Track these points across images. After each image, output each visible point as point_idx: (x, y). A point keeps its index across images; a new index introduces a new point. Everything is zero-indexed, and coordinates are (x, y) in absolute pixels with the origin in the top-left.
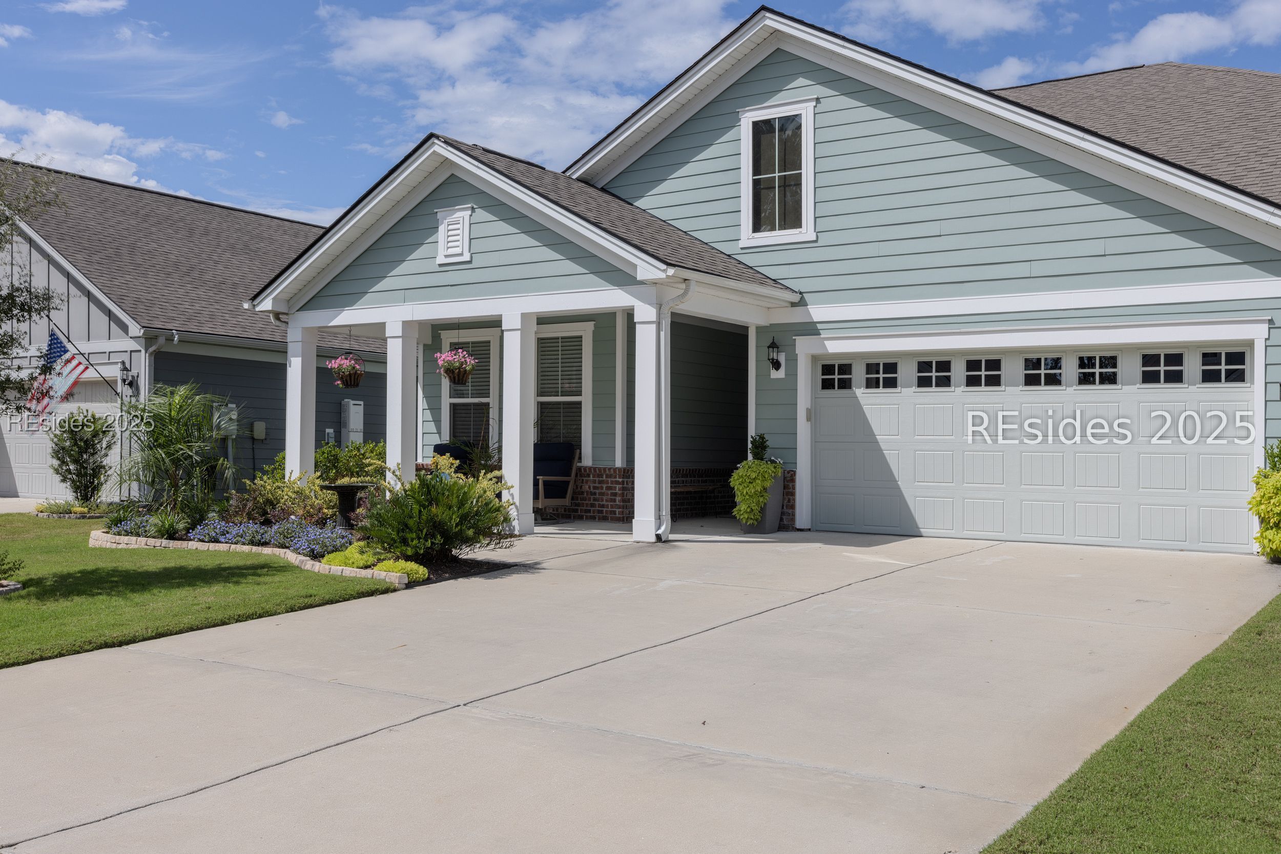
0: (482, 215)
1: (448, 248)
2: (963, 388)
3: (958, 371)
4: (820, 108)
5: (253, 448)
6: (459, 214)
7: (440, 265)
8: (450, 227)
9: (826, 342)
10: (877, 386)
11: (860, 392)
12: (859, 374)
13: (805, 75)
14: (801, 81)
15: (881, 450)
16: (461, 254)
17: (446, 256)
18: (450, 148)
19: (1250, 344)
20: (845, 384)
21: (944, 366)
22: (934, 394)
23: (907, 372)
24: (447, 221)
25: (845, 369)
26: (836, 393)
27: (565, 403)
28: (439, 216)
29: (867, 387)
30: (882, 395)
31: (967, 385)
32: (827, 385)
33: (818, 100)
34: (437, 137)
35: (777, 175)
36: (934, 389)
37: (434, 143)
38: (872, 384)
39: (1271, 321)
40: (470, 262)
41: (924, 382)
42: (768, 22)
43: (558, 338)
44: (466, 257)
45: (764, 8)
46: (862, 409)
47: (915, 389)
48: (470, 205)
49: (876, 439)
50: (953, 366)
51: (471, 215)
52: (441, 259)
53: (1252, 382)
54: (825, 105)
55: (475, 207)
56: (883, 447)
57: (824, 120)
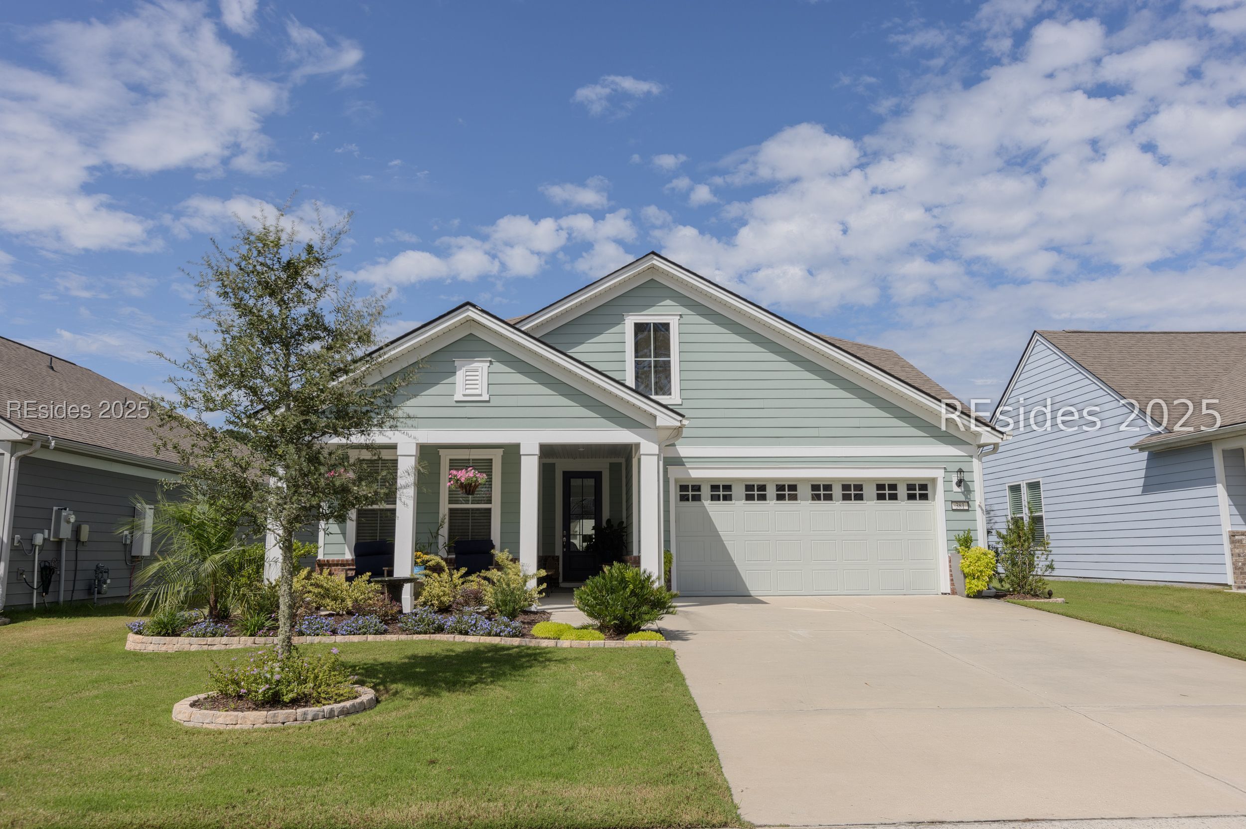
0: (498, 367)
1: (466, 389)
2: (775, 501)
3: (771, 491)
4: (682, 321)
5: (77, 550)
6: (475, 365)
7: (457, 402)
8: (468, 373)
9: (690, 471)
10: (719, 500)
11: (707, 503)
12: (706, 492)
13: (672, 298)
14: (668, 302)
15: (722, 541)
16: (481, 395)
17: (464, 395)
18: (485, 315)
19: (934, 480)
20: (697, 498)
21: (762, 488)
22: (756, 505)
23: (738, 491)
24: (465, 368)
25: (697, 488)
26: (691, 503)
27: (473, 509)
28: (456, 364)
29: (712, 500)
30: (721, 505)
31: (777, 500)
32: (684, 498)
33: (681, 315)
34: (474, 306)
35: (652, 359)
36: (756, 502)
37: (468, 309)
38: (715, 498)
39: (945, 468)
40: (488, 402)
41: (749, 498)
42: (654, 262)
43: (469, 460)
44: (485, 397)
45: (653, 253)
46: (708, 514)
47: (744, 501)
48: (490, 359)
49: (719, 534)
50: (768, 488)
51: (489, 367)
52: (458, 397)
53: (934, 499)
54: (686, 319)
55: (493, 360)
56: (723, 538)
57: (686, 329)
